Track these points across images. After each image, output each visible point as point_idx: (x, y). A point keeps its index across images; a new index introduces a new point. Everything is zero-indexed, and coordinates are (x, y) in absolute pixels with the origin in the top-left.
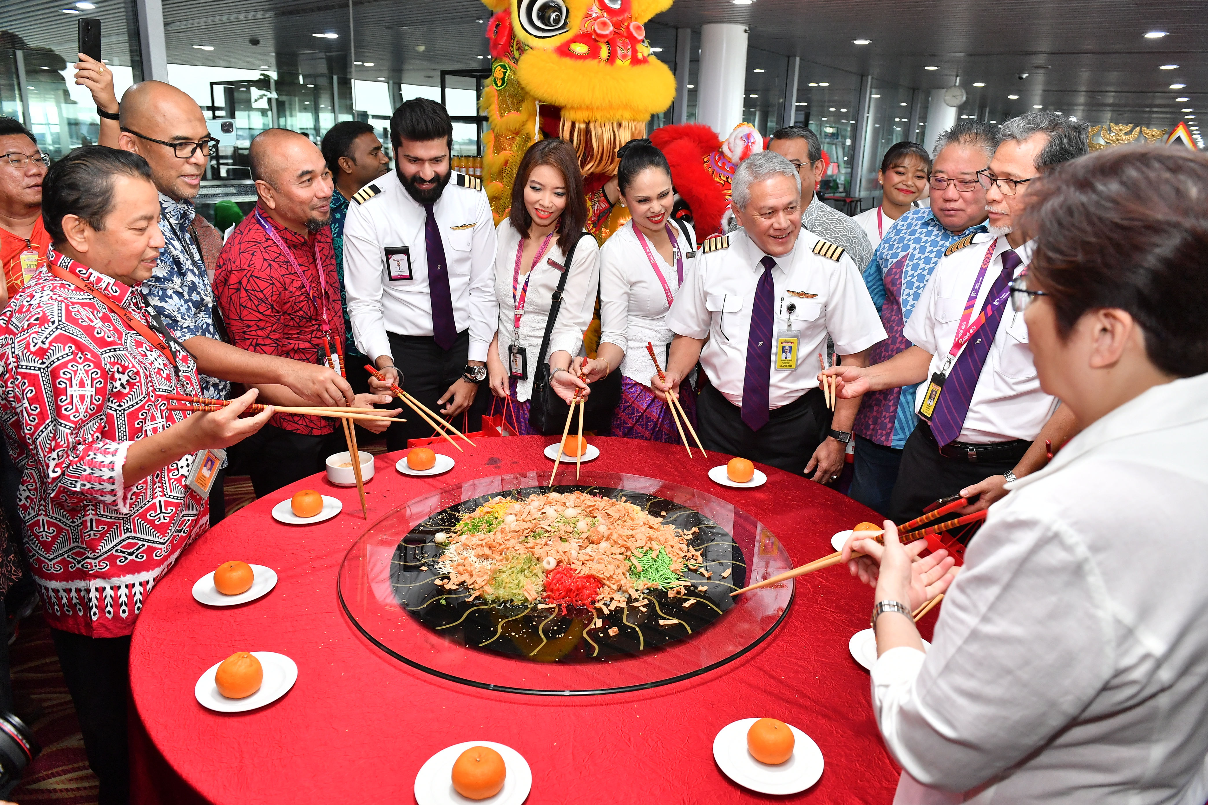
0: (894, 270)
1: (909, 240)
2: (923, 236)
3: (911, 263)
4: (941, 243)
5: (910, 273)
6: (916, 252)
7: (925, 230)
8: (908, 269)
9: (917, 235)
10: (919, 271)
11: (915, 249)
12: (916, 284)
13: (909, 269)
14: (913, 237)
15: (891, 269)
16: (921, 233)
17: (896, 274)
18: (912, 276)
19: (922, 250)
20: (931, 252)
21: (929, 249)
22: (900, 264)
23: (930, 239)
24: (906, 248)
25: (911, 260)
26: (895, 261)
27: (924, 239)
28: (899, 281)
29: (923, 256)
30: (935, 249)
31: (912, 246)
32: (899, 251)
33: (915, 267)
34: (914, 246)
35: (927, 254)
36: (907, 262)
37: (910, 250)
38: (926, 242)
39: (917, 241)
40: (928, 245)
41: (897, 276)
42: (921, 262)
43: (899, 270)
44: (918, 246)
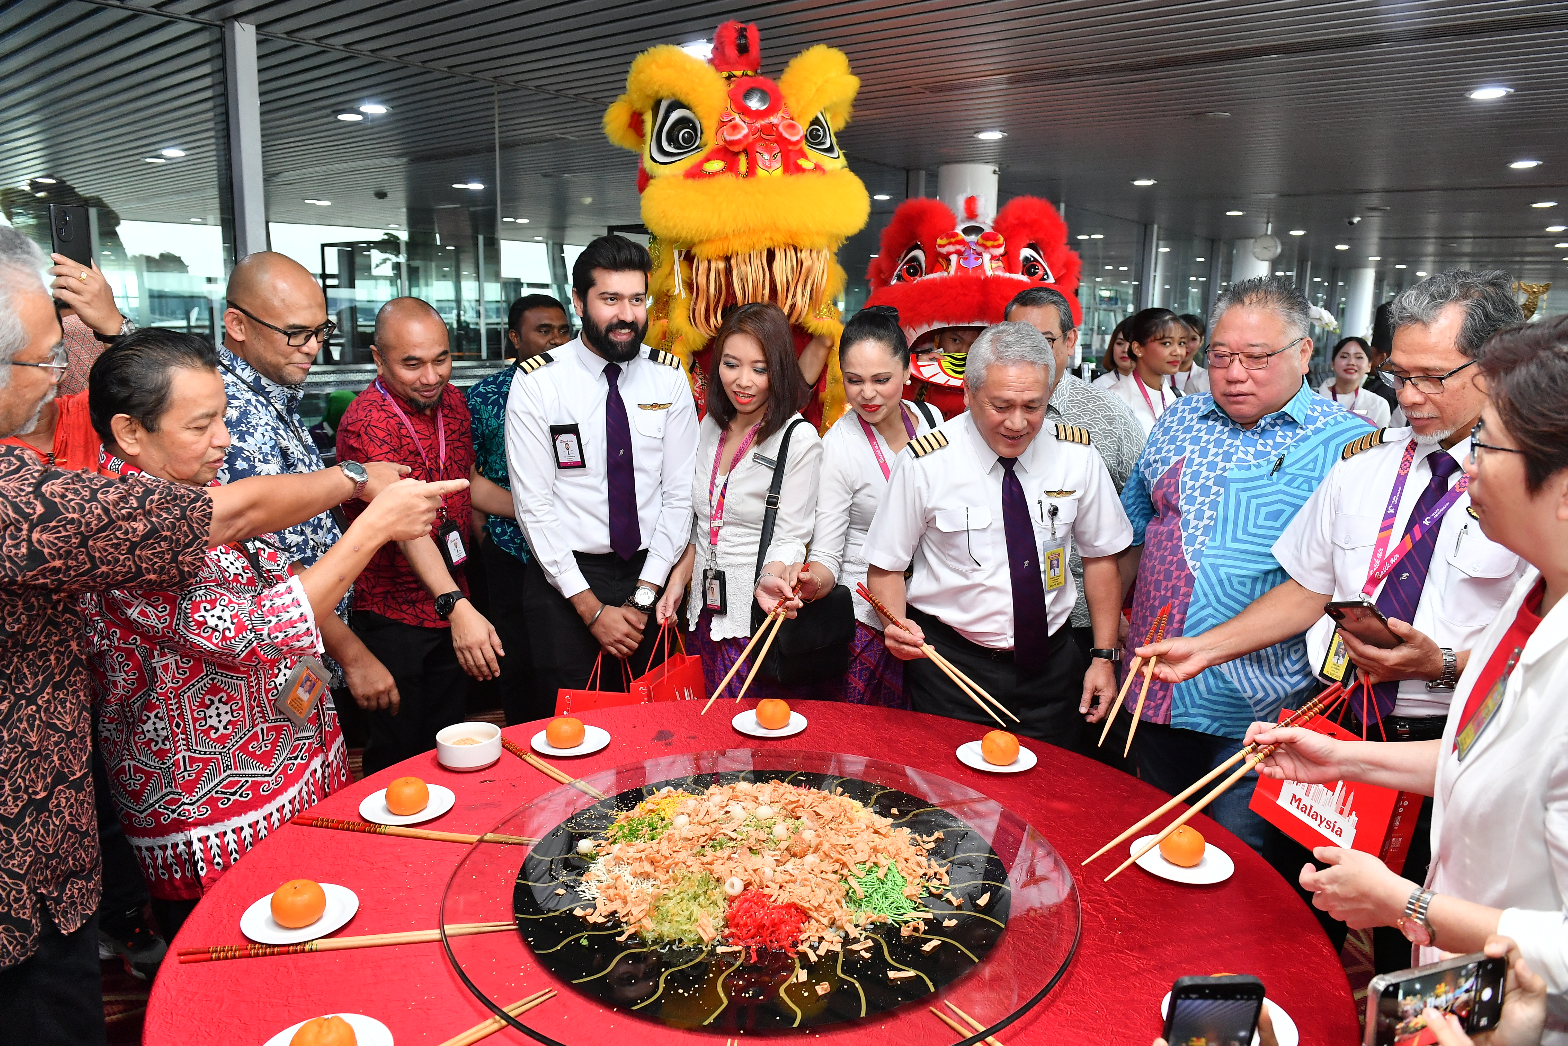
0: (1166, 481)
1: (1184, 440)
2: (1202, 434)
3: (1189, 471)
4: (1229, 441)
5: (1190, 484)
6: (1195, 456)
7: (1204, 426)
8: (1185, 477)
9: (1194, 434)
10: (1201, 481)
11: (1193, 452)
12: (1200, 499)
13: (1187, 479)
14: (1189, 436)
15: (1161, 480)
16: (1199, 430)
17: (1169, 486)
18: (1193, 488)
19: (1204, 453)
20: (1216, 455)
21: (1213, 451)
22: (1174, 472)
23: (1213, 438)
24: (1180, 450)
25: (1189, 466)
26: (1167, 468)
27: (1205, 438)
28: (1175, 497)
29: (1205, 461)
30: (1221, 451)
31: (1189, 448)
32: (1171, 454)
33: (1195, 476)
34: (1192, 447)
35: (1210, 458)
36: (1184, 469)
37: (1187, 454)
38: (1208, 442)
39: (1196, 440)
40: (1211, 446)
41: (1172, 489)
42: (1203, 469)
43: (1173, 481)
44: (1197, 448)
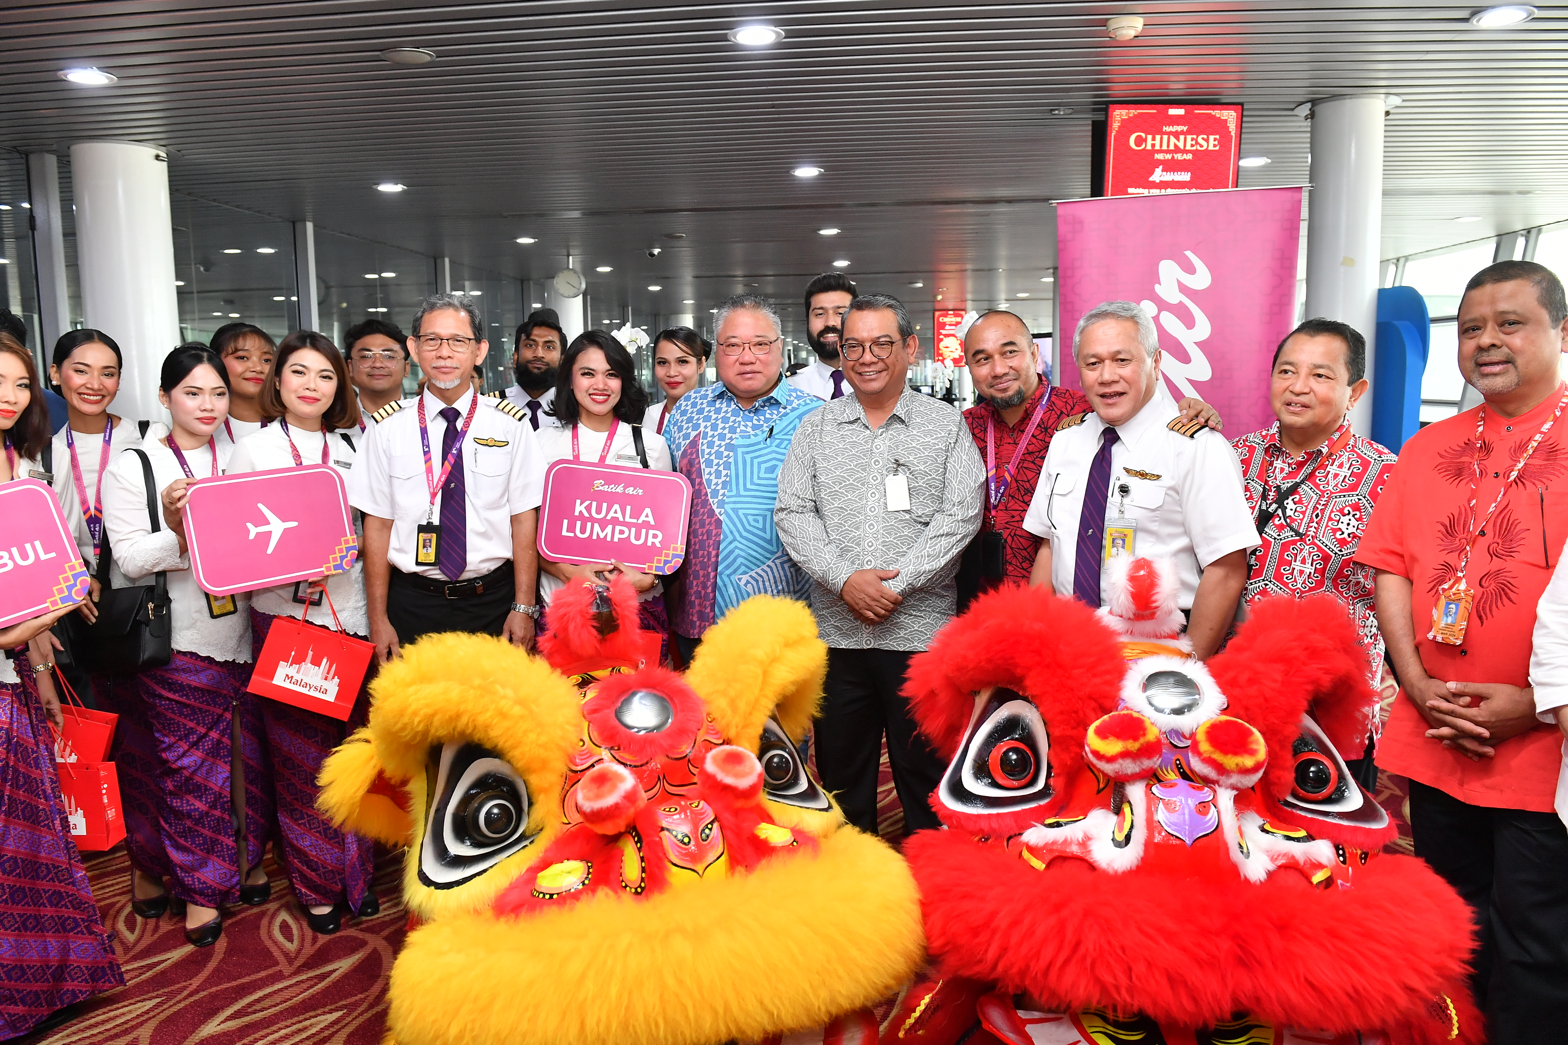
0: (689, 451)
1: (698, 419)
2: (712, 414)
3: (705, 441)
4: (732, 419)
5: (707, 450)
6: (708, 430)
7: (713, 408)
8: (703, 446)
9: (705, 414)
10: (716, 448)
11: (706, 427)
12: (716, 462)
13: (705, 447)
14: (702, 416)
15: (685, 451)
16: (709, 411)
17: (692, 454)
18: (710, 454)
19: (714, 427)
20: (724, 428)
21: (721, 425)
22: (694, 444)
23: (720, 416)
24: (696, 427)
25: (705, 438)
26: (688, 441)
27: (714, 416)
28: (697, 461)
29: (716, 434)
30: (727, 426)
31: (703, 425)
32: (690, 430)
33: (711, 445)
34: (705, 424)
35: (720, 431)
36: (701, 441)
37: (702, 429)
38: (716, 419)
39: (707, 419)
40: (719, 422)
41: (694, 456)
42: (716, 439)
43: (694, 450)
44: (709, 424)
